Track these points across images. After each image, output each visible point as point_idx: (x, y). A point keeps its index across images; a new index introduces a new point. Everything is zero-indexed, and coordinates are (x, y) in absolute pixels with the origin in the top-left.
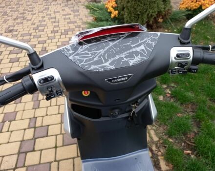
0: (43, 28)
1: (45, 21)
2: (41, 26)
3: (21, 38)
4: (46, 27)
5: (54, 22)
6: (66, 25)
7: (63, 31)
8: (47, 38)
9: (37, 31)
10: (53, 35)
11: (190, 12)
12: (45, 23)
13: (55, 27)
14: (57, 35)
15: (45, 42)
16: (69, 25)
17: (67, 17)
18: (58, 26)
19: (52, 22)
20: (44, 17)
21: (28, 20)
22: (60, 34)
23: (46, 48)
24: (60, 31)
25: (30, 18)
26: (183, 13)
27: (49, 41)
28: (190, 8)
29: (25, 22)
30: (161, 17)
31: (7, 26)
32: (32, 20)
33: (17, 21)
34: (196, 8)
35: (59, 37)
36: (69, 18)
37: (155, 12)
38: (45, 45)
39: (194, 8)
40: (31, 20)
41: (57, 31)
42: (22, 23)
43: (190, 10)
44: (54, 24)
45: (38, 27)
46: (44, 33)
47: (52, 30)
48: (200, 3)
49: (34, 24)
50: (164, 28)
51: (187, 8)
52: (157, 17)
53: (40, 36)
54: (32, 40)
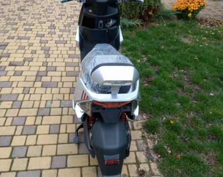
0: (51, 11)
1: (53, 6)
2: (49, 9)
3: (32, 16)
4: (54, 11)
5: (62, 8)
6: (72, 12)
7: (69, 15)
8: (55, 19)
9: (46, 13)
10: (60, 17)
11: (179, 13)
12: (53, 8)
13: (62, 11)
14: (64, 18)
15: (54, 21)
16: (75, 12)
17: (73, 5)
18: (65, 11)
19: (59, 8)
20: (53, 3)
21: (37, 4)
22: (66, 17)
23: (54, 25)
24: (66, 15)
25: (39, 3)
26: (174, 12)
27: (57, 21)
28: (179, 9)
29: (35, 5)
30: (152, 11)
31: (19, 6)
32: (42, 4)
33: (27, 3)
34: (184, 9)
35: (66, 19)
36: (76, 7)
37: (146, 5)
38: (53, 23)
39: (183, 9)
40: (40, 4)
41: (64, 15)
42: (32, 5)
43: (180, 11)
44: (61, 10)
45: (47, 10)
46: (53, 15)
47: (60, 13)
48: (187, 5)
49: (44, 7)
50: (156, 22)
51: (177, 8)
52: (148, 10)
53: (49, 17)
54: (42, 18)
